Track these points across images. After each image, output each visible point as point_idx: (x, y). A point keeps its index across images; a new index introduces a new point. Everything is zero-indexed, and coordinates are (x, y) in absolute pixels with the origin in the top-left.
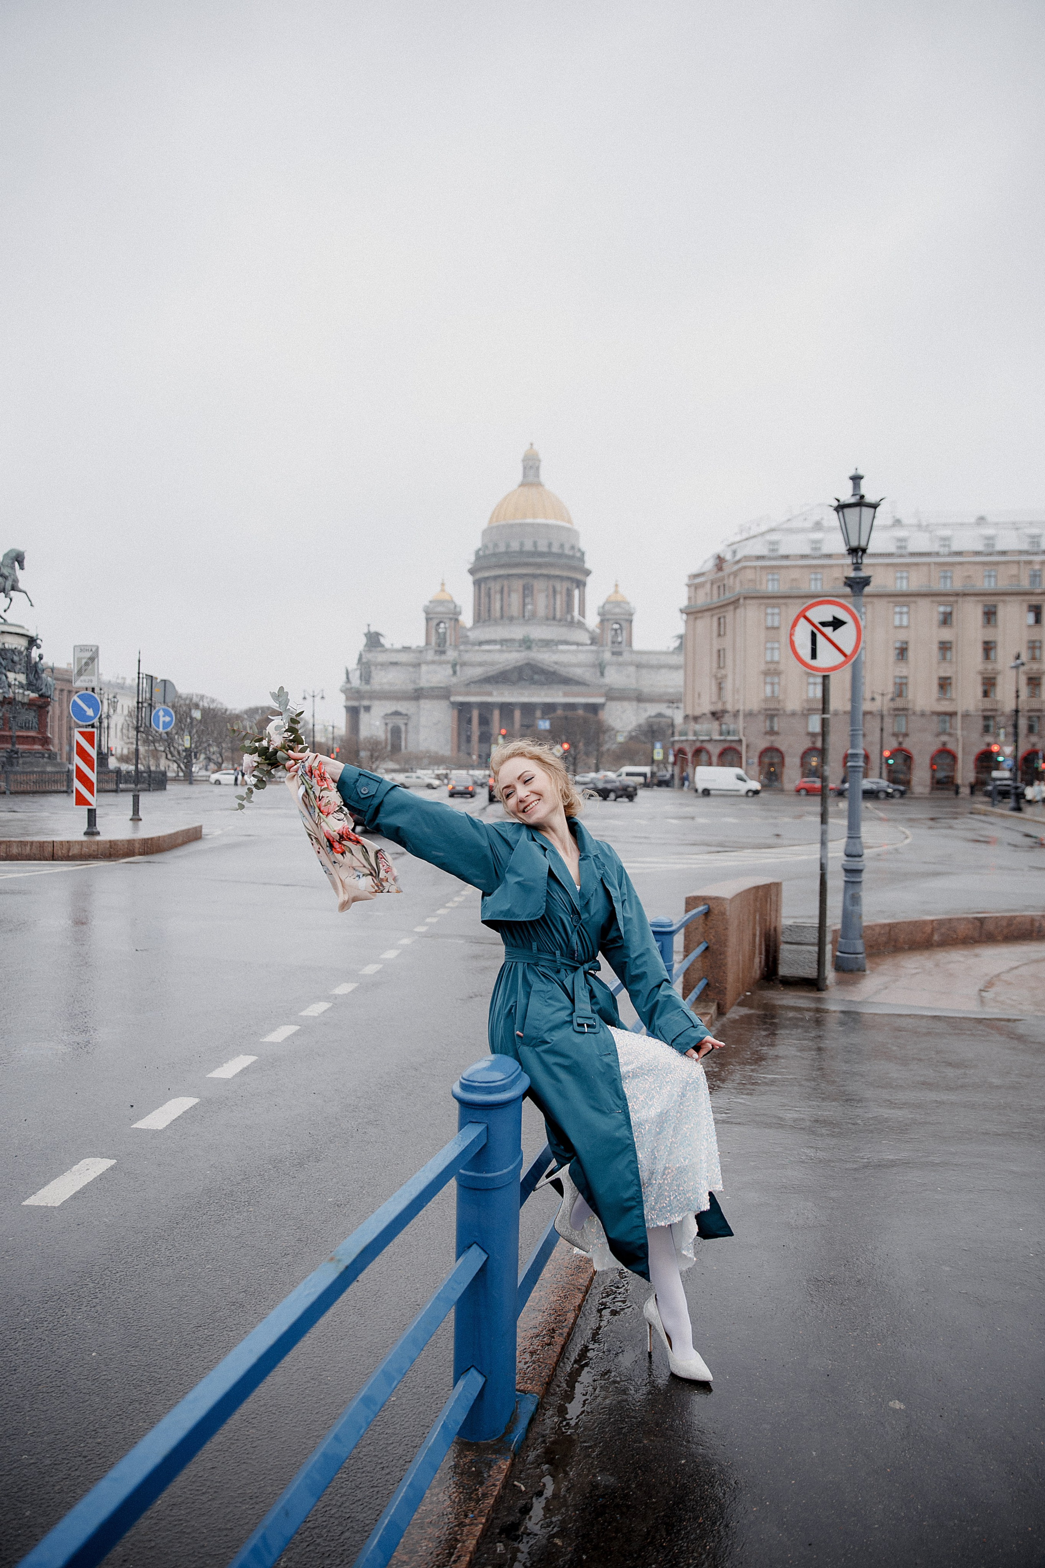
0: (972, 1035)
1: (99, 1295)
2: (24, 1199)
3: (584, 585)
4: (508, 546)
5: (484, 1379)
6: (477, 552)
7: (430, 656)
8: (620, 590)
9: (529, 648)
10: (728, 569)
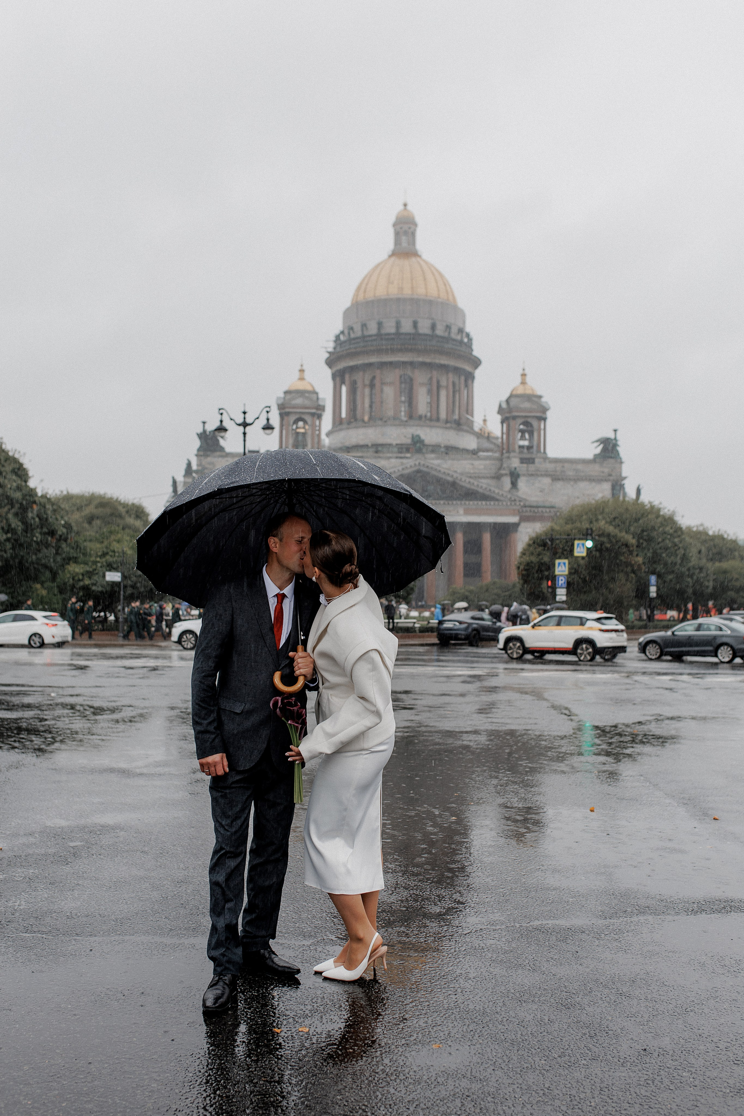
3: (473, 378)
4: (380, 326)
6: (337, 337)
8: (528, 379)
9: (419, 451)
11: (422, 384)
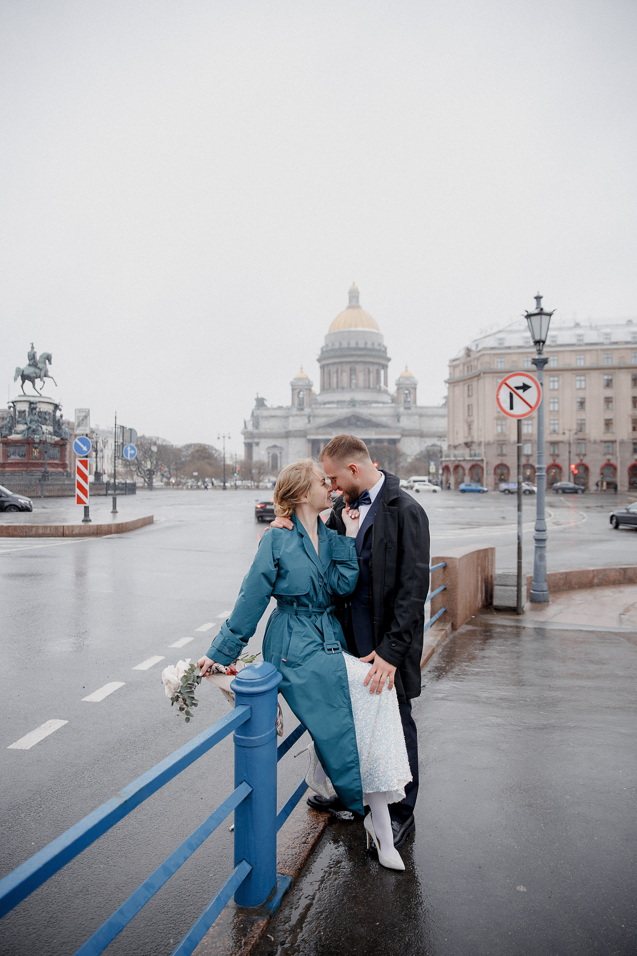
0: (611, 643)
1: (43, 806)
2: (9, 745)
3: (387, 367)
4: (340, 344)
5: (251, 867)
6: (322, 349)
7: (294, 411)
8: (409, 369)
9: (354, 406)
10: (473, 355)
11: (361, 371)
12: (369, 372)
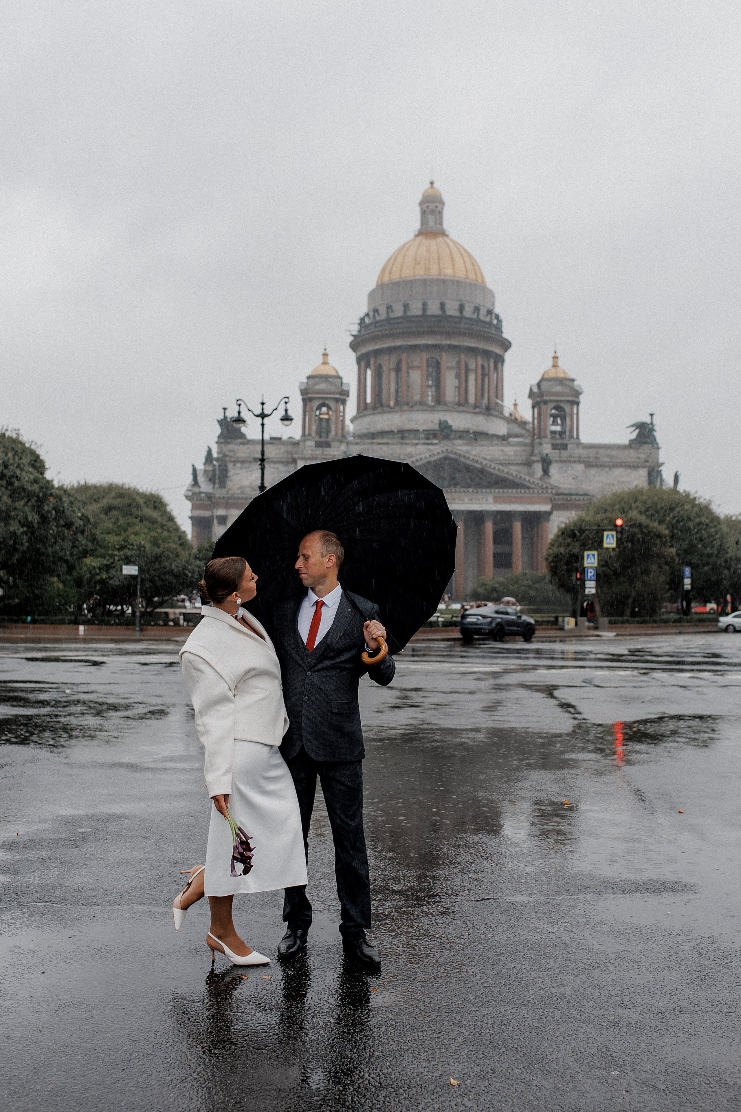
3: (503, 361)
4: (406, 306)
6: (362, 320)
9: (447, 437)
11: (450, 368)
12: (467, 371)
